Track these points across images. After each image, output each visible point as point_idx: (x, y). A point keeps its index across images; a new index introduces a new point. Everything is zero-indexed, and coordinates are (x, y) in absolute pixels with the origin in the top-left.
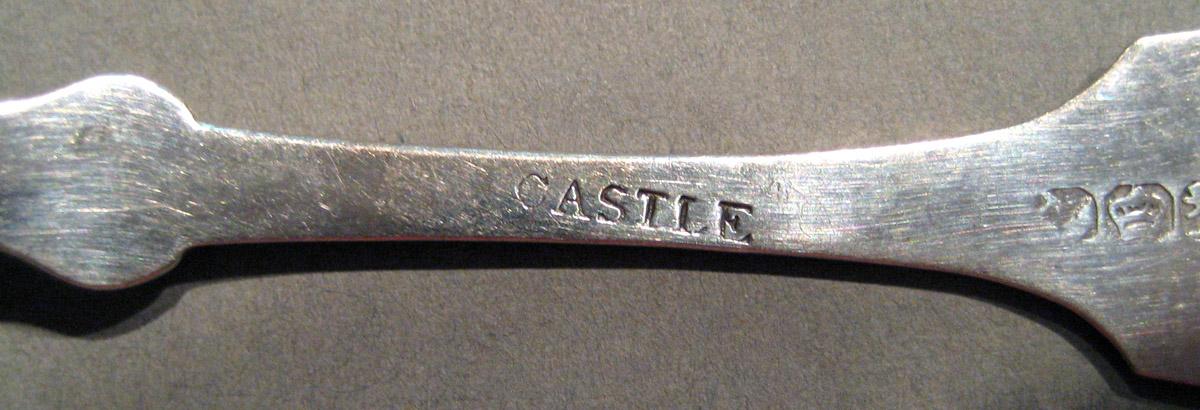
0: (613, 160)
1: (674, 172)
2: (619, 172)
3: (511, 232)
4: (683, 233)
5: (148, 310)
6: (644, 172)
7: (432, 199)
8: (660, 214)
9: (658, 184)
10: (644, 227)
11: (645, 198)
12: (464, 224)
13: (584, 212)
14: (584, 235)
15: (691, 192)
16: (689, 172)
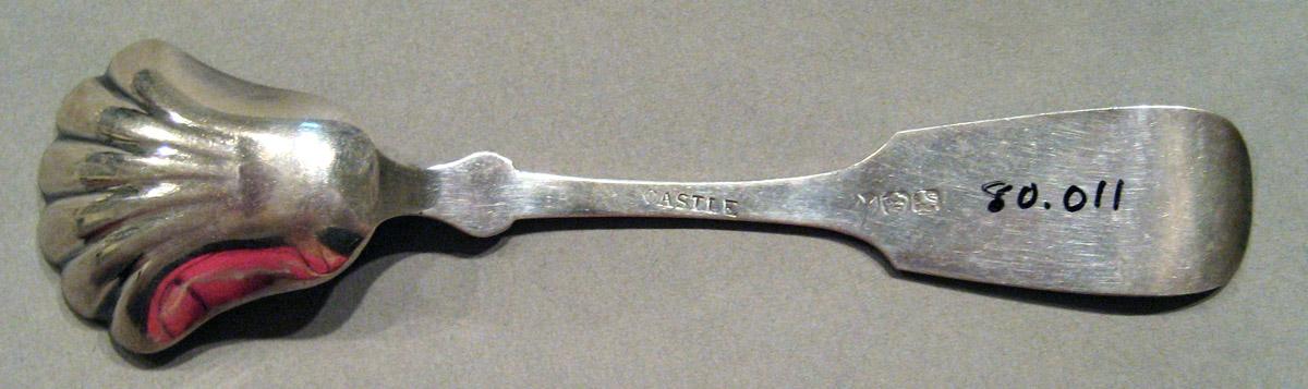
0: (682, 184)
1: (706, 189)
2: (684, 188)
3: (641, 212)
4: (711, 213)
5: (496, 246)
6: (694, 189)
7: (611, 201)
8: (701, 205)
9: (700, 193)
10: (695, 210)
11: (695, 199)
12: (625, 210)
13: (671, 204)
14: (671, 214)
15: (713, 196)
16: (712, 188)
